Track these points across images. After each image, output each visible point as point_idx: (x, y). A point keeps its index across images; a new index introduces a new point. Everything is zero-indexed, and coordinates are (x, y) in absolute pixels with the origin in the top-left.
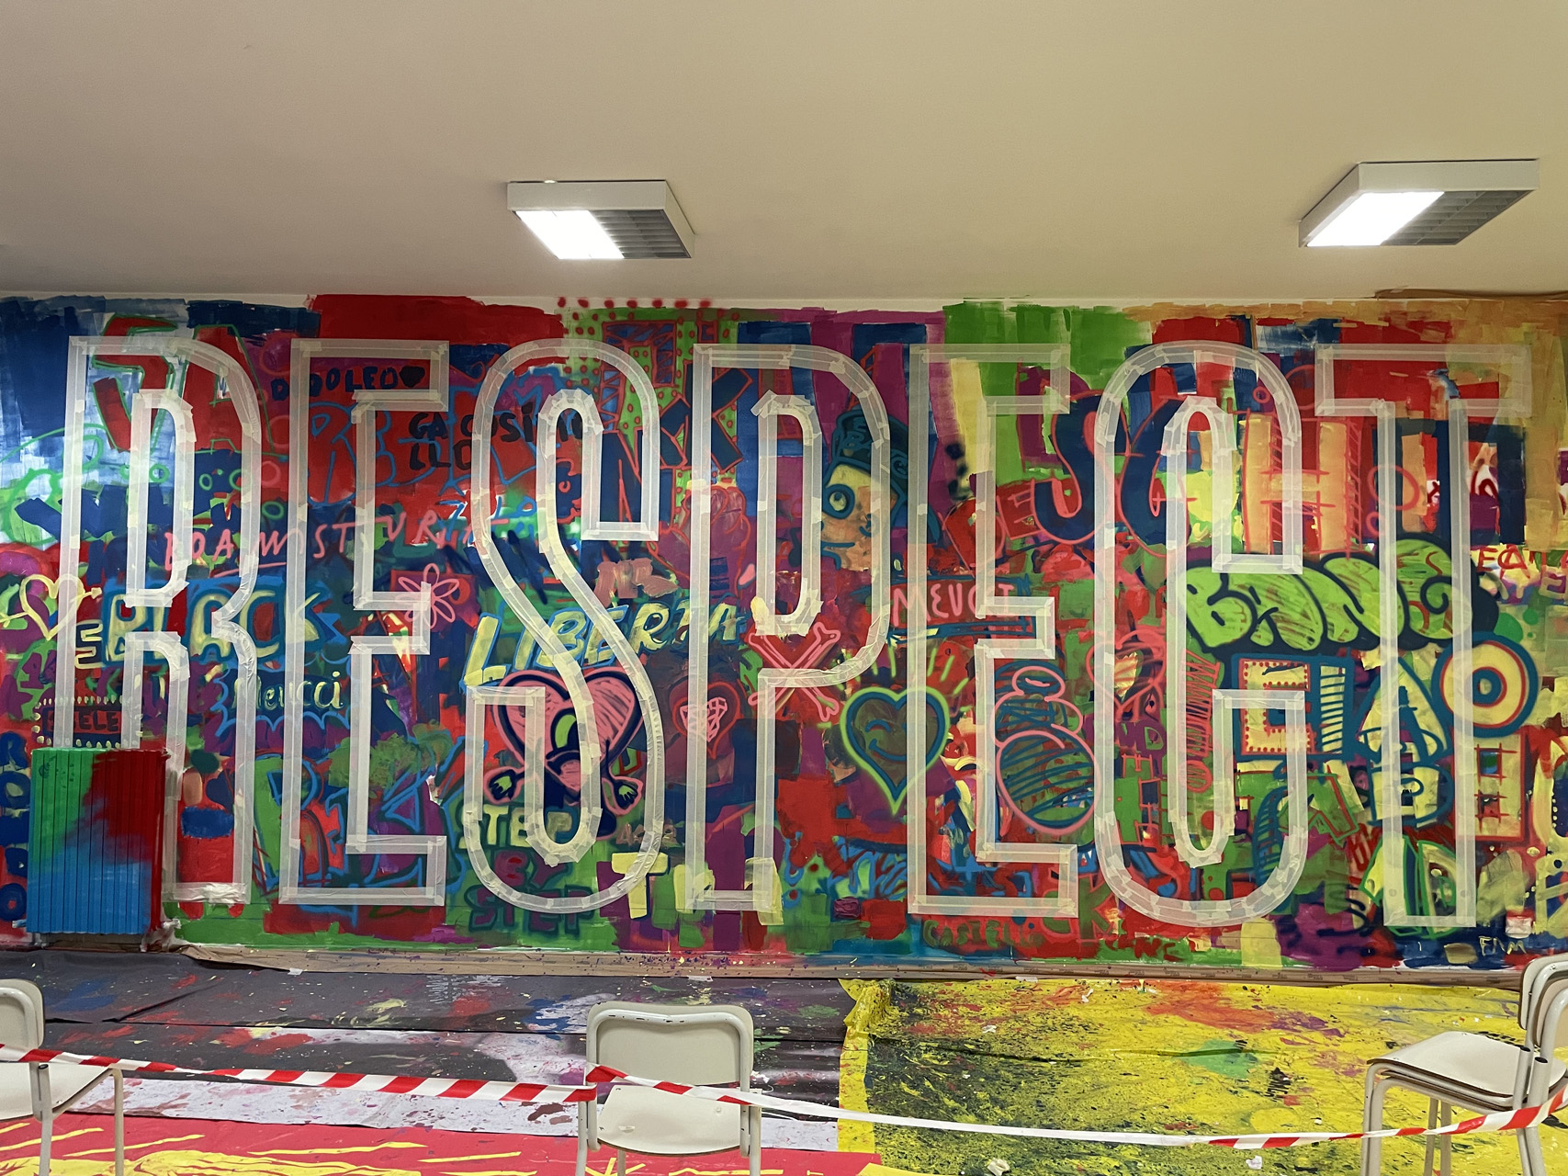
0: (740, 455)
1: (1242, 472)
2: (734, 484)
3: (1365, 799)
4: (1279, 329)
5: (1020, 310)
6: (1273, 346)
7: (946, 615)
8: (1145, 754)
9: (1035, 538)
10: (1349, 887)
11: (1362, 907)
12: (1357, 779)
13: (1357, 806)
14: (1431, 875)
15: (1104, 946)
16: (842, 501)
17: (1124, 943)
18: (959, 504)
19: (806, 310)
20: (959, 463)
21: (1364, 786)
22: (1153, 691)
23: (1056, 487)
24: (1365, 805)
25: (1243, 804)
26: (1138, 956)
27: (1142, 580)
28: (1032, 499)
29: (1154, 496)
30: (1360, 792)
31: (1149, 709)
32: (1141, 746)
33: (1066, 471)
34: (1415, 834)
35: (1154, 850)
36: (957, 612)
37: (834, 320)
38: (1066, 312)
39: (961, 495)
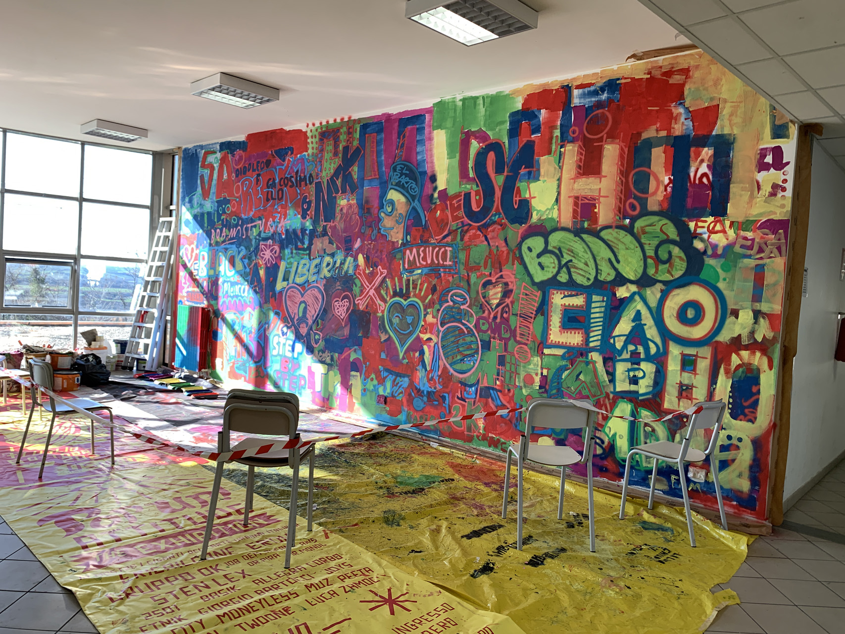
0: (358, 188)
1: (560, 180)
2: (355, 201)
3: (611, 378)
4: (586, 90)
5: (464, 100)
6: (582, 101)
7: (425, 263)
8: (501, 339)
9: (462, 222)
10: (596, 429)
11: (603, 442)
12: (607, 365)
13: (605, 381)
14: (644, 430)
15: (475, 438)
16: (391, 208)
17: (485, 437)
18: (433, 206)
19: (383, 115)
20: (434, 185)
21: (610, 370)
22: (507, 306)
23: (473, 194)
24: (610, 381)
25: (545, 372)
26: (490, 446)
27: (507, 244)
28: (462, 201)
29: (516, 197)
30: (608, 373)
31: (505, 315)
32: (500, 335)
33: (477, 186)
34: (637, 403)
35: (500, 391)
36: (429, 262)
37: (392, 118)
38: (483, 97)
39: (434, 201)
